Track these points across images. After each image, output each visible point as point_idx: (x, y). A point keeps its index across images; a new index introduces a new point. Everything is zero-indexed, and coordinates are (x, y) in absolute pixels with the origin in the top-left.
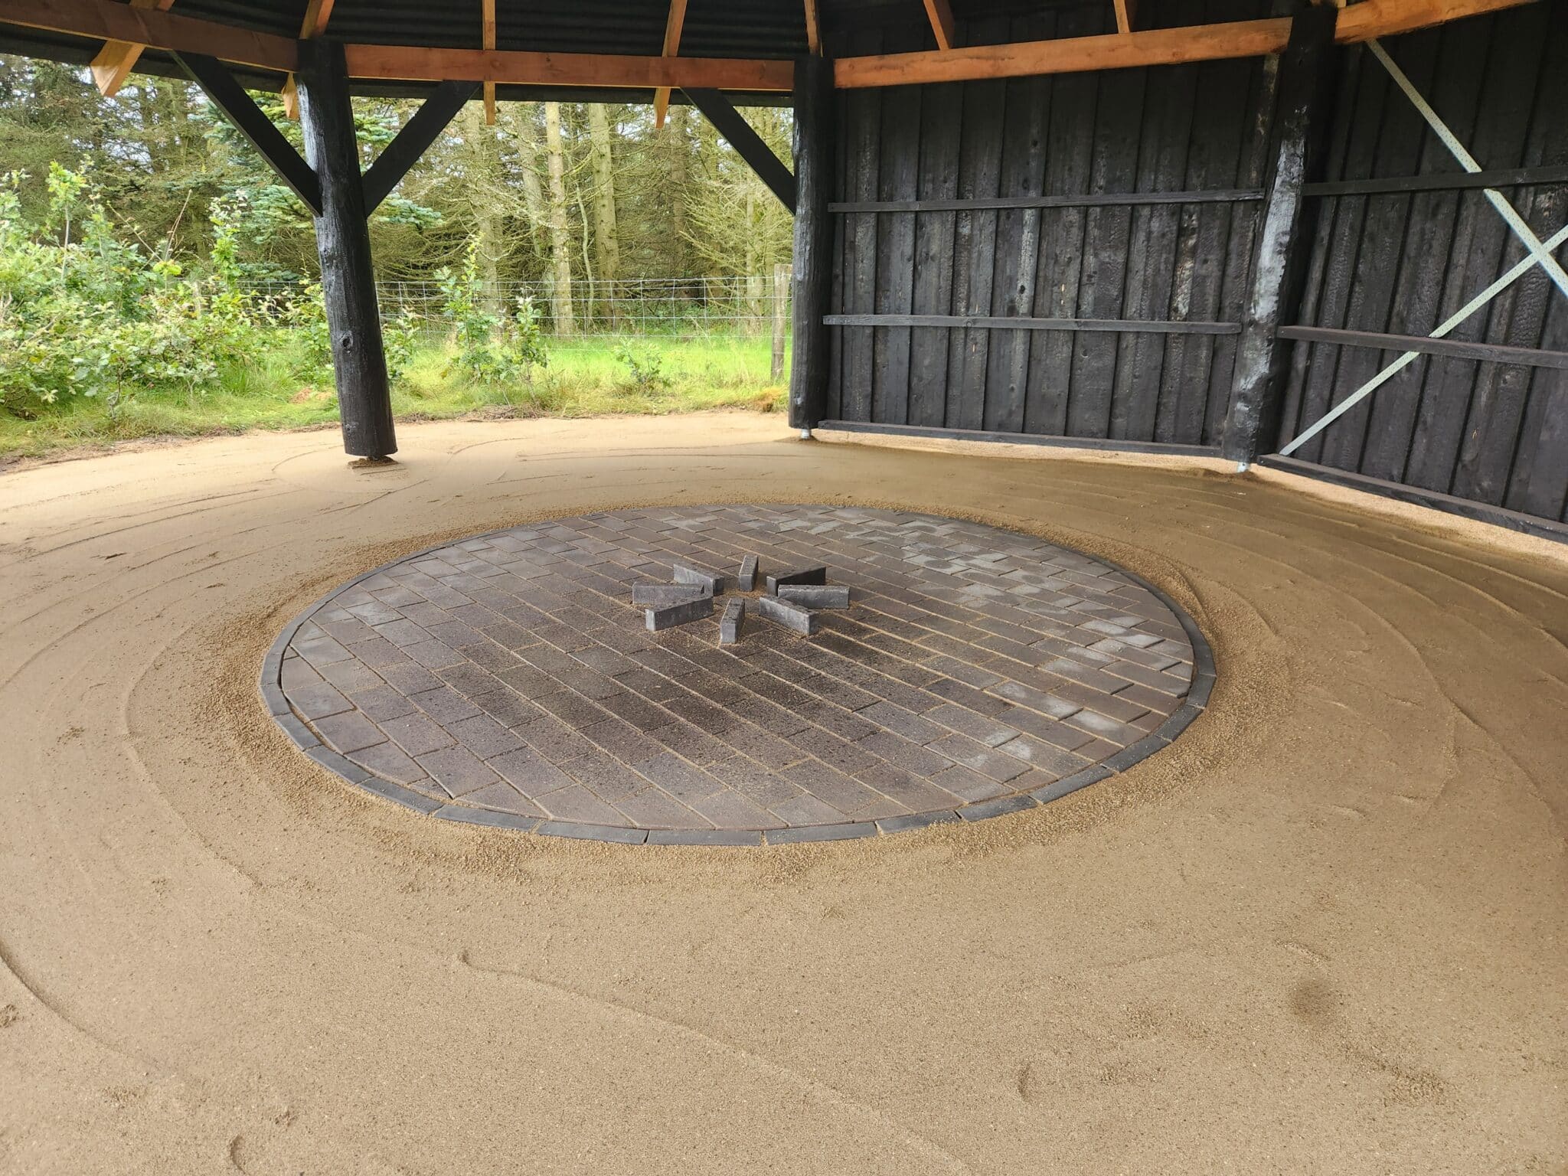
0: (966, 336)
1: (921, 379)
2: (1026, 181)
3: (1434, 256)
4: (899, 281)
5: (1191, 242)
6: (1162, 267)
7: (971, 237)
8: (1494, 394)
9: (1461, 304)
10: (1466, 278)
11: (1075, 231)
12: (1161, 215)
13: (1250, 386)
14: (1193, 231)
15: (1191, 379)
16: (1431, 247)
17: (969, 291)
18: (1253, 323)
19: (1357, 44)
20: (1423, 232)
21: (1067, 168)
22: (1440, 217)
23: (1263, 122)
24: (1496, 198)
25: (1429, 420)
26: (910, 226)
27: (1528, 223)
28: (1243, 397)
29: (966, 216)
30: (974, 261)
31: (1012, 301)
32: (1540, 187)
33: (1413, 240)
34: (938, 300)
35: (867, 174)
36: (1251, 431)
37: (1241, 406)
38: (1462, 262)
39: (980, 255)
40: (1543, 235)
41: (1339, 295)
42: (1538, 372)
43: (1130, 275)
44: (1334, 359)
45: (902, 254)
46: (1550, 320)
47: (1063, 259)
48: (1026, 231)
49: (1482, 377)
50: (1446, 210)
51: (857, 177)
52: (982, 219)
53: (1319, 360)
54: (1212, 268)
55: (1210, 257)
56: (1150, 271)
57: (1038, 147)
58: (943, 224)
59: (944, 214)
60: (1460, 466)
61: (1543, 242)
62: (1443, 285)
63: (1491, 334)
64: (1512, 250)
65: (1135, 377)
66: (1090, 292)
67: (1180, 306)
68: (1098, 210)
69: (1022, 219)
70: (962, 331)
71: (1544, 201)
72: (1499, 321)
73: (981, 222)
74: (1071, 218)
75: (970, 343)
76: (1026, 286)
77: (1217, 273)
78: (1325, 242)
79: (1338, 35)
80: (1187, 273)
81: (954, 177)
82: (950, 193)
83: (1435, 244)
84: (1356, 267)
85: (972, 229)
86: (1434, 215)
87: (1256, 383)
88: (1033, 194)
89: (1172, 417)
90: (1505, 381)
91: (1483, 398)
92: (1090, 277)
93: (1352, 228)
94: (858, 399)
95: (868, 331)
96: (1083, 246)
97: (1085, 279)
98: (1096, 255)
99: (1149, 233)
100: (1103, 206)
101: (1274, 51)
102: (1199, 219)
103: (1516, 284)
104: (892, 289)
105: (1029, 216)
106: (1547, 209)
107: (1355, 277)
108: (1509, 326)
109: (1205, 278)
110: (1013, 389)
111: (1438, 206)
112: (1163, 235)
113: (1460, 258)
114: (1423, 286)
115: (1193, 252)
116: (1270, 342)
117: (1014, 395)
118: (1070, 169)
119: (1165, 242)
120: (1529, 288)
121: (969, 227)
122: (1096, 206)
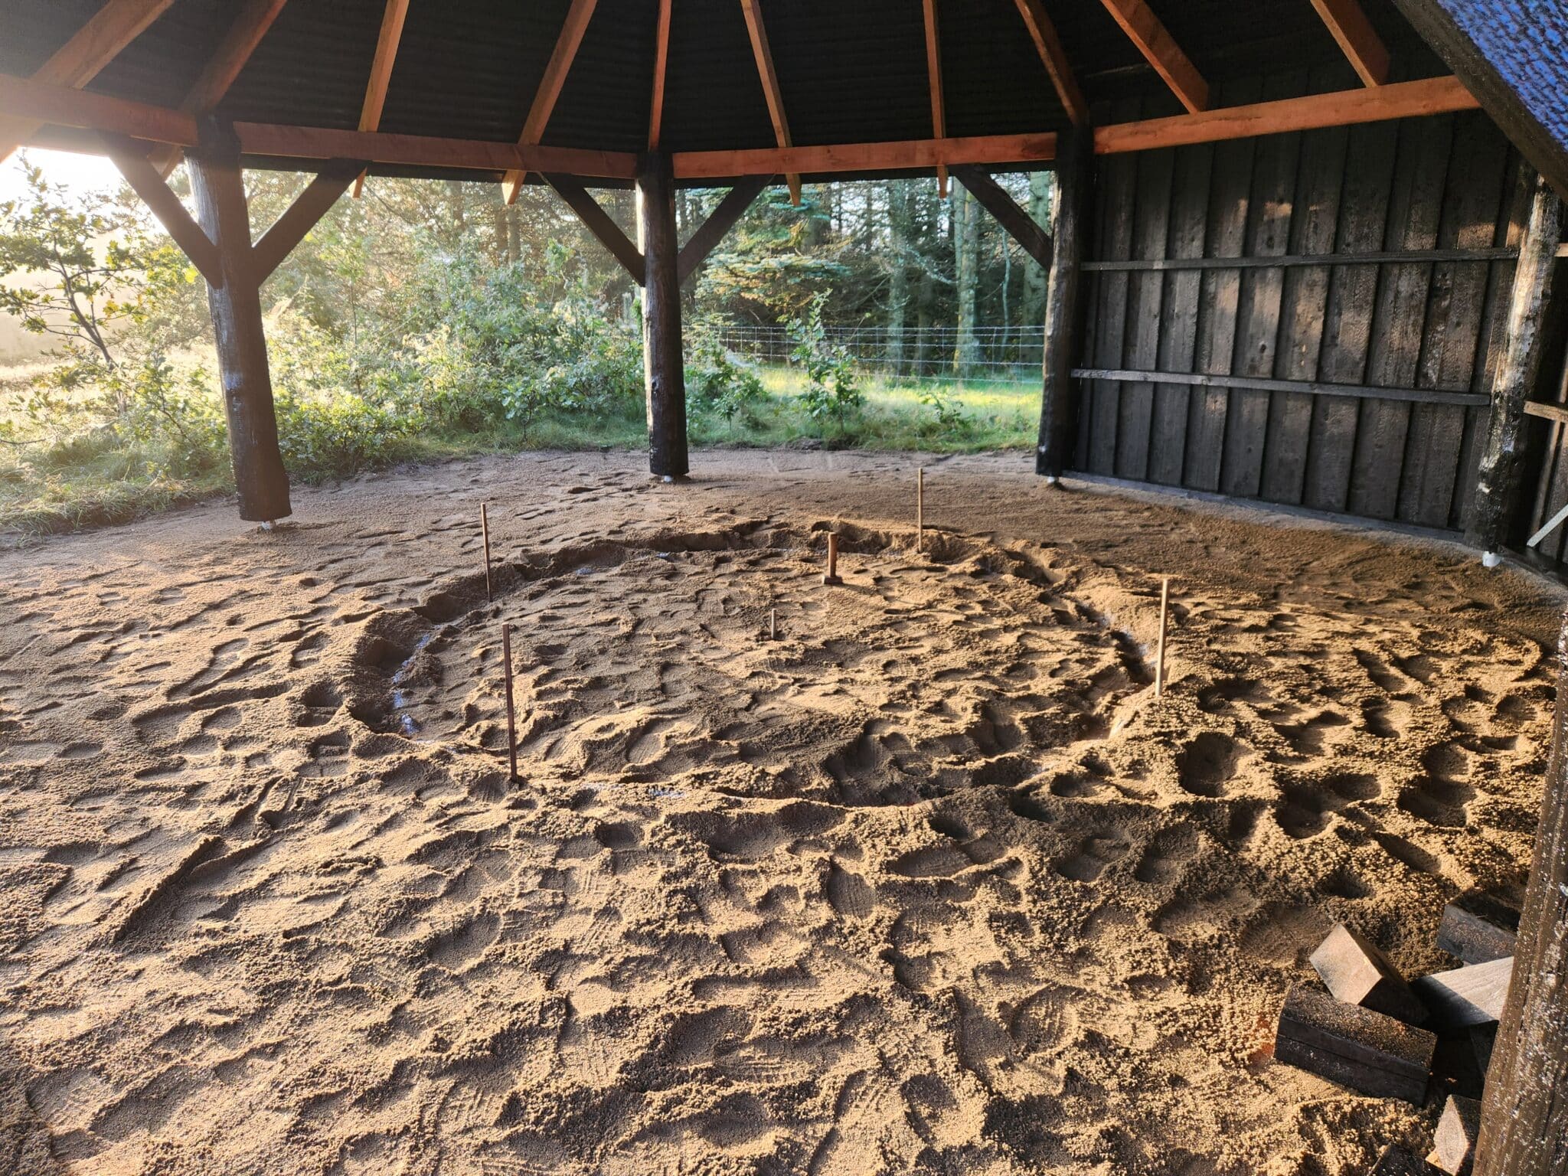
35: (1122, 236)
45: (1150, 311)
94: (1103, 452)
95: (1116, 386)
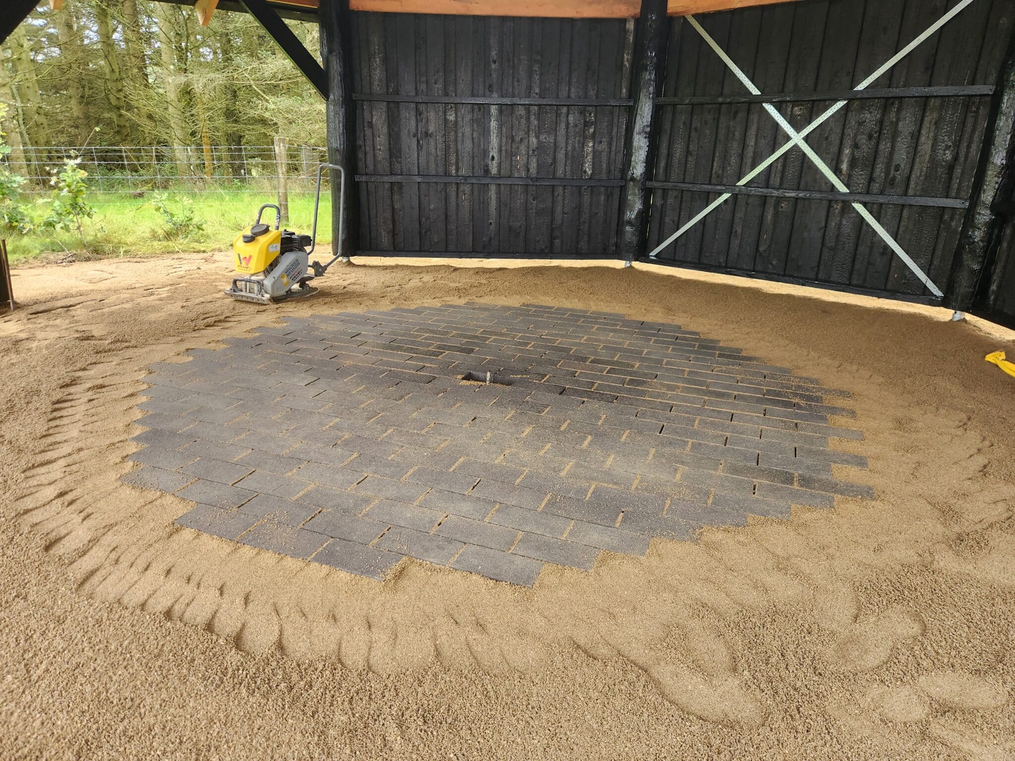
0: (458, 189)
1: (428, 218)
2: (490, 86)
3: (736, 140)
4: (407, 150)
5: (592, 130)
6: (577, 145)
7: (456, 122)
8: (776, 214)
9: (753, 167)
10: (755, 153)
11: (523, 121)
12: (574, 113)
13: (633, 217)
14: (592, 123)
15: (596, 214)
16: (734, 135)
17: (457, 159)
18: (633, 179)
19: (680, 18)
20: (728, 128)
21: (516, 79)
22: (738, 119)
23: (628, 59)
24: (770, 109)
25: (739, 231)
26: (413, 113)
27: (790, 122)
28: (629, 223)
29: (451, 108)
30: (460, 139)
31: (487, 166)
32: (795, 103)
33: (722, 132)
34: (437, 165)
36: (635, 243)
37: (628, 228)
38: (752, 143)
39: (463, 135)
40: (798, 128)
41: (679, 163)
42: (799, 201)
43: (558, 150)
44: (679, 199)
46: (803, 175)
47: (518, 139)
48: (492, 120)
49: (768, 206)
50: (741, 115)
51: (370, 76)
52: (463, 111)
53: (670, 200)
54: (604, 146)
55: (604, 140)
56: (569, 148)
57: (497, 64)
58: (437, 113)
59: (436, 105)
60: (758, 254)
61: (798, 133)
62: (742, 156)
63: (771, 182)
64: (780, 138)
65: (565, 213)
66: (534, 160)
67: (587, 169)
68: (536, 108)
69: (489, 111)
70: (454, 186)
71: (797, 111)
72: (775, 175)
73: (463, 112)
74: (520, 112)
75: (460, 194)
76: (495, 156)
77: (607, 150)
78: (668, 132)
79: (669, 11)
80: (590, 149)
81: (441, 80)
82: (440, 91)
83: (737, 134)
84: (688, 147)
85: (456, 117)
86: (735, 118)
87: (637, 214)
88: (495, 95)
89: (586, 237)
90: (782, 207)
91: (769, 216)
92: (534, 151)
93: (684, 124)
96: (529, 131)
97: (531, 152)
98: (537, 137)
99: (568, 124)
100: (539, 105)
101: (633, 17)
102: (595, 116)
103: (785, 155)
104: (403, 157)
105: (494, 110)
106: (799, 115)
107: (688, 152)
108: (782, 179)
109: (601, 152)
110: (491, 223)
111: (736, 113)
112: (576, 126)
113: (751, 142)
114: (731, 157)
115: (593, 136)
116: (643, 190)
117: (492, 227)
118: (518, 81)
119: (577, 130)
120: (792, 157)
121: (454, 115)
122: (535, 105)
